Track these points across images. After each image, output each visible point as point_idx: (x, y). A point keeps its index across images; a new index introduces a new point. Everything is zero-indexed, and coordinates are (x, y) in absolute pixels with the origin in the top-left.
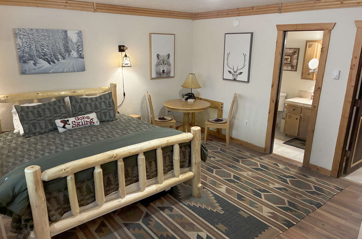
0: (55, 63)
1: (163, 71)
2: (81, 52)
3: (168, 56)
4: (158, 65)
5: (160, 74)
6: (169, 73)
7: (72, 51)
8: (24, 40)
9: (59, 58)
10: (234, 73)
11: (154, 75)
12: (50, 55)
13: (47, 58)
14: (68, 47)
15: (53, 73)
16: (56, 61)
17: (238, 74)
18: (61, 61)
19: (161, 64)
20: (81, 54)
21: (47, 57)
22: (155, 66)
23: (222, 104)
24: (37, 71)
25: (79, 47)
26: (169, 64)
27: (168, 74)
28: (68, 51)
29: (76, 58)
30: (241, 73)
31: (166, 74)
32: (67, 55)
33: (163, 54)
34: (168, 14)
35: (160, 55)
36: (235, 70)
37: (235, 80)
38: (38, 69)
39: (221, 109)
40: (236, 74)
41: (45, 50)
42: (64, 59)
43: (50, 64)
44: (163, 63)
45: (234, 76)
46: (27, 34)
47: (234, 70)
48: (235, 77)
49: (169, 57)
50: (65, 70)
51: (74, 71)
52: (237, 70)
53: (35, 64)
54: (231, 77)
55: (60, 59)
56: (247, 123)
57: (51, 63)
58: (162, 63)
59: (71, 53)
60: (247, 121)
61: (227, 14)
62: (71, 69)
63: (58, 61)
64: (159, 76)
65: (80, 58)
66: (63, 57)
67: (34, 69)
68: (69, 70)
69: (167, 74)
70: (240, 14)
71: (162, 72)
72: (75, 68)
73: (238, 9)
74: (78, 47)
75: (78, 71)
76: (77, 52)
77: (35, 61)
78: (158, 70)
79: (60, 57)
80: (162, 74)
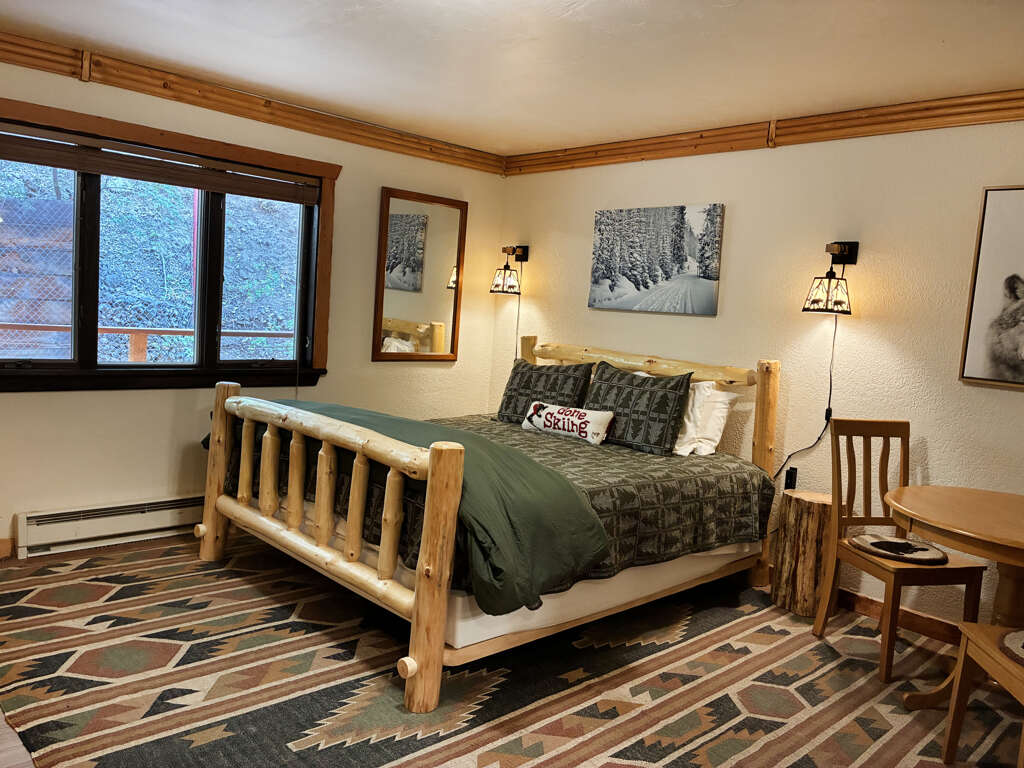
0: (647, 287)
2: (707, 262)
7: (689, 258)
8: (605, 236)
9: (656, 276)
11: (978, 365)
12: (643, 267)
13: (635, 276)
14: (680, 249)
15: (640, 312)
16: (651, 284)
18: (661, 283)
20: (707, 267)
21: (635, 273)
24: (614, 303)
25: (706, 248)
28: (679, 258)
29: (694, 277)
32: (676, 269)
38: (616, 299)
41: (635, 255)
42: (667, 279)
43: (638, 289)
46: (611, 222)
50: (665, 309)
51: (685, 314)
53: (612, 288)
55: (660, 278)
57: (642, 287)
59: (686, 265)
62: (678, 307)
63: (655, 282)
65: (704, 277)
66: (666, 273)
67: (609, 299)
68: (675, 307)
72: (689, 305)
74: (703, 248)
75: (694, 314)
76: (700, 262)
77: (613, 281)
79: (660, 272)
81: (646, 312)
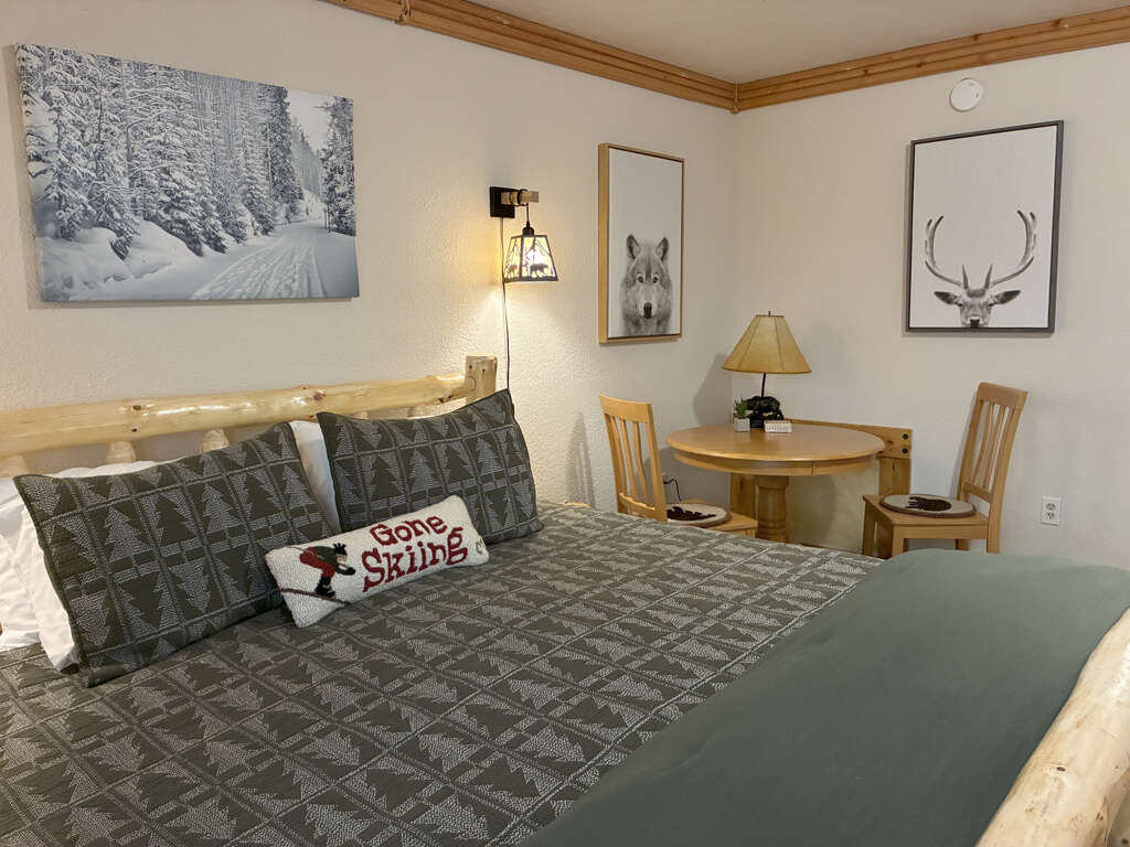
0: (220, 248)
1: (648, 309)
2: (343, 203)
3: (662, 247)
4: (630, 282)
5: (636, 324)
6: (664, 318)
7: (305, 192)
8: (68, 114)
9: (241, 225)
10: (969, 300)
11: (616, 328)
12: (203, 204)
13: (184, 222)
14: (285, 172)
15: (211, 301)
16: (228, 240)
17: (991, 301)
18: (254, 239)
19: (641, 280)
20: (342, 212)
21: (183, 216)
22: (622, 285)
23: (906, 437)
24: (131, 286)
25: (338, 177)
26: (666, 284)
27: (664, 322)
28: (288, 194)
29: (320, 229)
30: (1009, 296)
31: (655, 321)
32: (282, 213)
33: (649, 237)
34: (662, 75)
35: (637, 244)
36: (976, 283)
37: (975, 327)
38: (139, 276)
39: (904, 456)
40: (982, 300)
41: (177, 175)
42: (265, 232)
43: (199, 253)
44: (648, 275)
45: (971, 312)
46: (86, 83)
47: (966, 287)
48: (976, 315)
49: (665, 251)
50: (270, 293)
51: (310, 298)
52: (987, 286)
53: (120, 250)
54: (952, 317)
55: (249, 231)
56: (1051, 506)
57: (206, 248)
58: (644, 277)
59: (302, 205)
60: (1055, 500)
61: (919, 66)
62: (295, 286)
63: (239, 237)
64: (633, 330)
65: (338, 230)
66: (261, 219)
67: (118, 278)
68: (289, 288)
69: (659, 323)
70: (992, 56)
71: (642, 314)
72: (316, 282)
73: (976, 37)
74: (331, 177)
75: (327, 298)
76: (329, 203)
77: (120, 233)
78: (632, 302)
79: (247, 218)
80: (641, 321)
81: (225, 301)
